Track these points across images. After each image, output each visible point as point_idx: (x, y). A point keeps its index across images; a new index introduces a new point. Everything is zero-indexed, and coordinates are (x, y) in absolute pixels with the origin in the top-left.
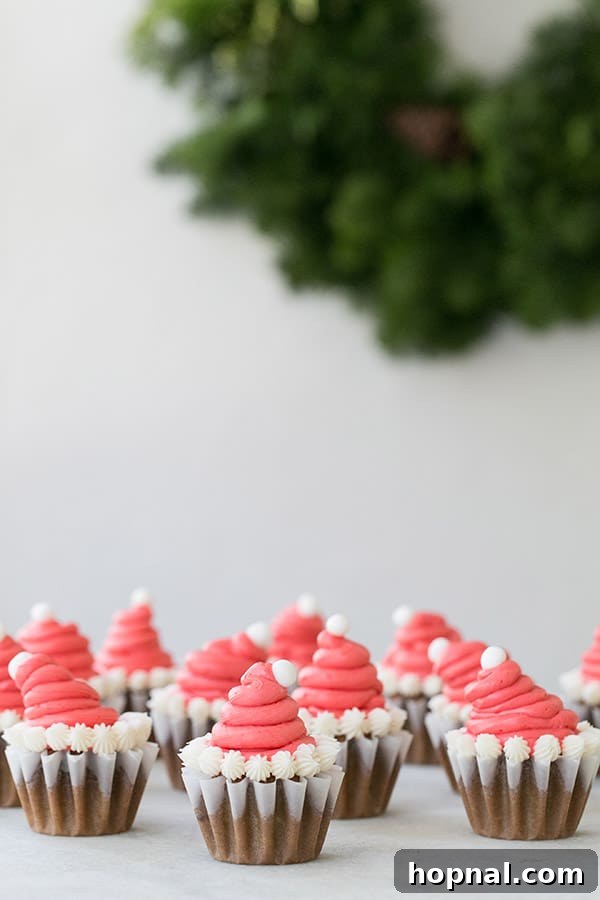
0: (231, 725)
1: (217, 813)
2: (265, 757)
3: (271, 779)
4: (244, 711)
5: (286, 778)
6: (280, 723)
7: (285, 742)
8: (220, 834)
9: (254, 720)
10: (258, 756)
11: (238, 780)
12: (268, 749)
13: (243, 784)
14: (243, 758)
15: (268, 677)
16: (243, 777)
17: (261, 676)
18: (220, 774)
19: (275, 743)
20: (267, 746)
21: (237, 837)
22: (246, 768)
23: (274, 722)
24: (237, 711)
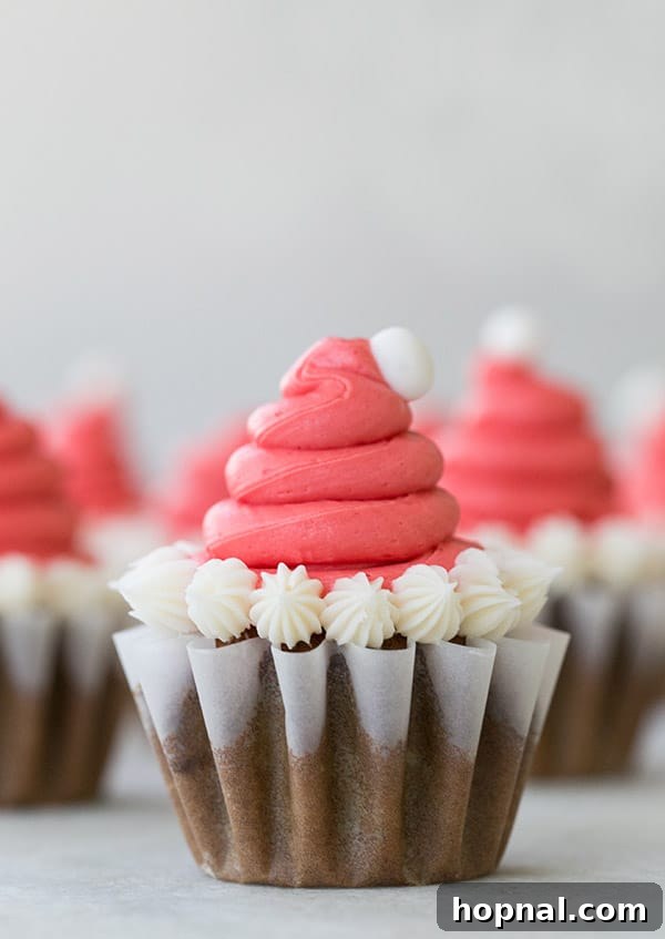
0: (269, 503)
1: (240, 743)
2: (380, 580)
3: (396, 641)
4: (302, 461)
5: (437, 640)
6: (405, 495)
7: (423, 542)
8: (245, 804)
9: (334, 486)
10: (362, 575)
11: (301, 647)
12: (385, 561)
13: (319, 655)
14: (316, 584)
15: (364, 370)
16: (317, 638)
17: (344, 370)
18: (251, 632)
19: (398, 547)
20: (378, 555)
21: (298, 807)
22: (328, 612)
23: (391, 488)
24: (283, 465)
